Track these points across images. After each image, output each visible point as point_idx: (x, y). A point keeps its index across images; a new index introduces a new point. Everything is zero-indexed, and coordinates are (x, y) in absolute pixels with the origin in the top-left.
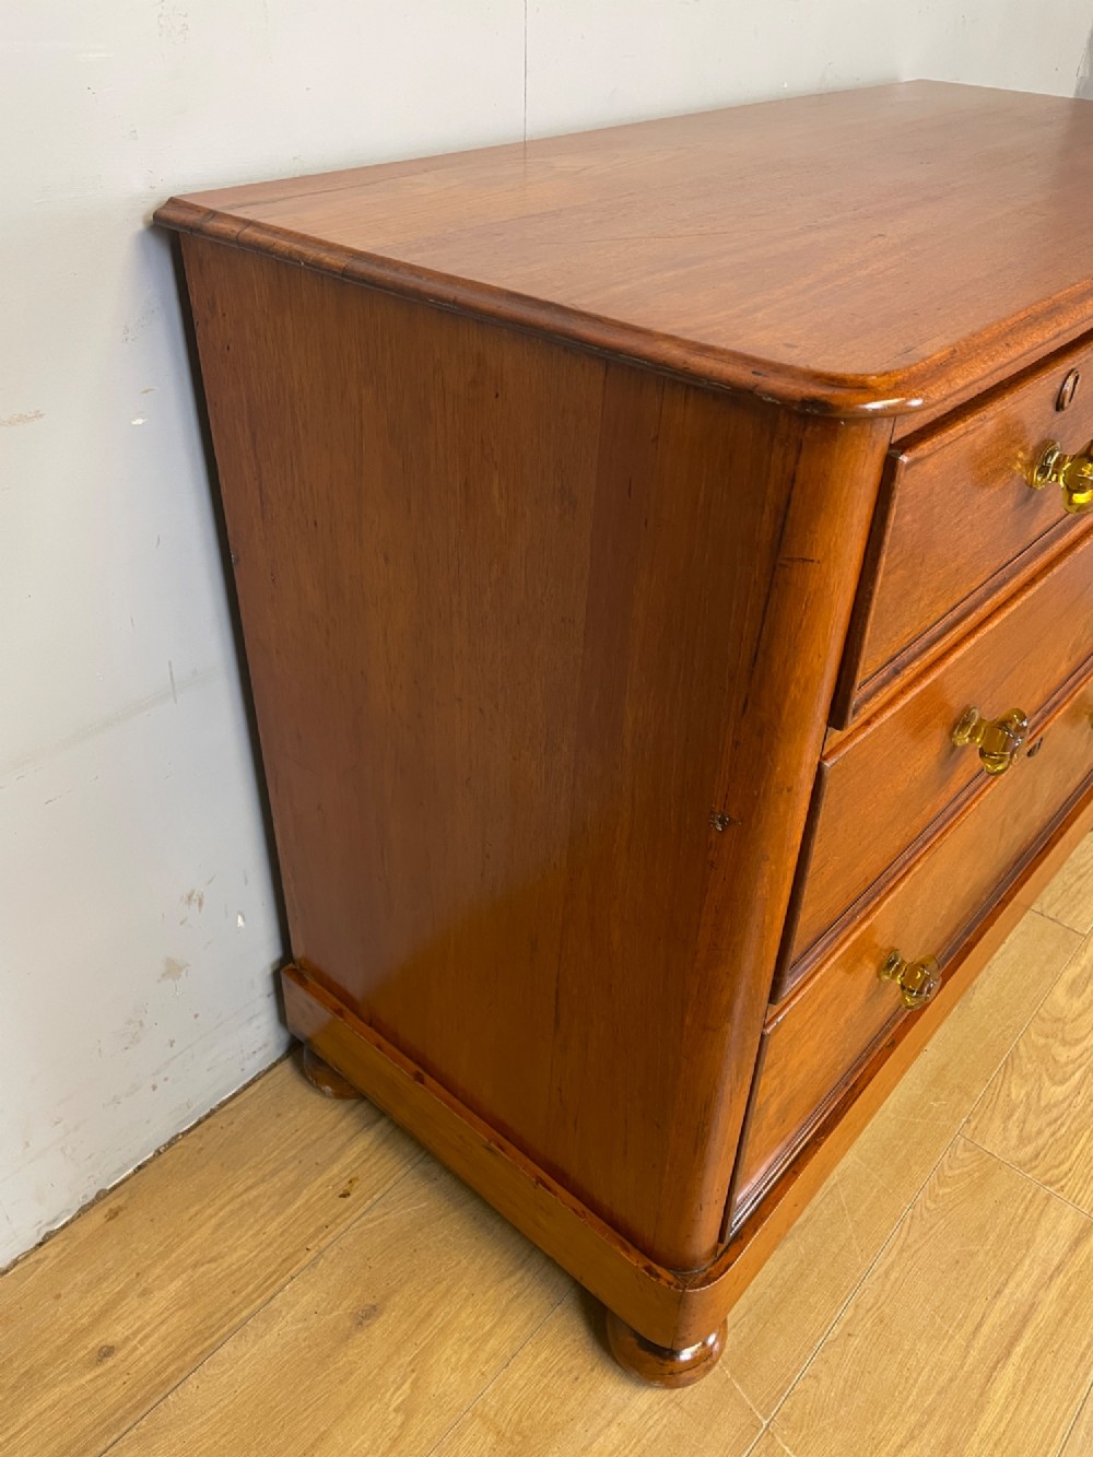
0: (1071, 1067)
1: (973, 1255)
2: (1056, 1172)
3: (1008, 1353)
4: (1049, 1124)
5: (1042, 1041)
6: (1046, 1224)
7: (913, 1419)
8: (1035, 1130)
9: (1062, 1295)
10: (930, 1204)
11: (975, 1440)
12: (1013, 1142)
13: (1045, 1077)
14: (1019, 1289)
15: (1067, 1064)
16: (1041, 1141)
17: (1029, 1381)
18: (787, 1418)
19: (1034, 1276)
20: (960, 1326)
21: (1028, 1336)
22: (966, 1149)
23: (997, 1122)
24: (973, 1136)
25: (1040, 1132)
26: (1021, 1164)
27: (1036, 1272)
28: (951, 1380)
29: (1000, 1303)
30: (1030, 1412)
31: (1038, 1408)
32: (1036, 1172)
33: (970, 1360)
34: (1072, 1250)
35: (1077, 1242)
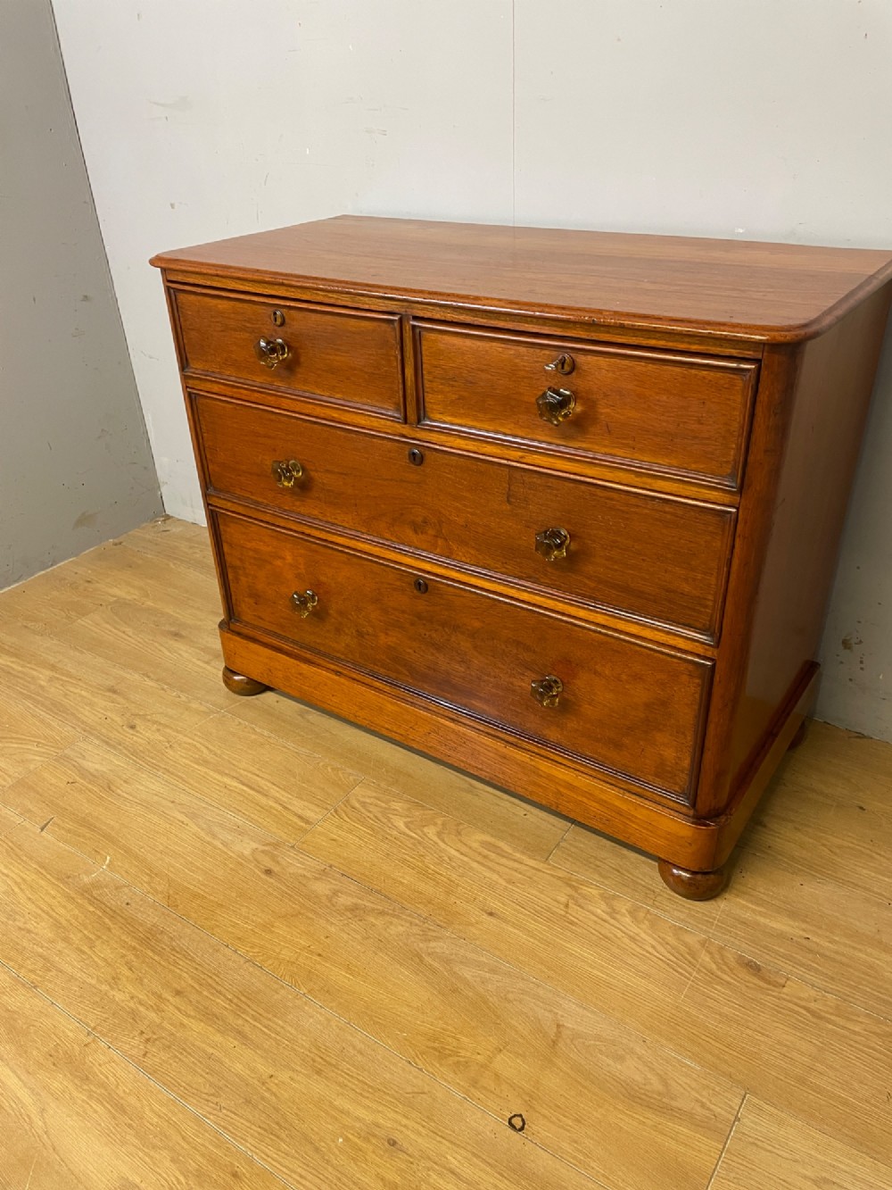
0: (419, 832)
1: (294, 777)
2: (344, 815)
3: (244, 784)
4: (376, 817)
5: (439, 822)
6: (312, 807)
7: (219, 752)
8: (371, 810)
9: (271, 807)
10: (321, 764)
11: (207, 770)
12: (362, 799)
13: (409, 820)
14: (274, 791)
15: (422, 831)
16: (363, 810)
17: (230, 790)
18: (224, 716)
19: (282, 798)
20: (258, 769)
21: (251, 792)
22: (354, 780)
23: (374, 794)
24: (363, 783)
25: (370, 812)
26: (347, 801)
27: (286, 800)
28: (234, 765)
29: (269, 785)
30: (216, 789)
31: (217, 792)
32: (343, 806)
33: (243, 772)
34: (296, 814)
35: (300, 817)
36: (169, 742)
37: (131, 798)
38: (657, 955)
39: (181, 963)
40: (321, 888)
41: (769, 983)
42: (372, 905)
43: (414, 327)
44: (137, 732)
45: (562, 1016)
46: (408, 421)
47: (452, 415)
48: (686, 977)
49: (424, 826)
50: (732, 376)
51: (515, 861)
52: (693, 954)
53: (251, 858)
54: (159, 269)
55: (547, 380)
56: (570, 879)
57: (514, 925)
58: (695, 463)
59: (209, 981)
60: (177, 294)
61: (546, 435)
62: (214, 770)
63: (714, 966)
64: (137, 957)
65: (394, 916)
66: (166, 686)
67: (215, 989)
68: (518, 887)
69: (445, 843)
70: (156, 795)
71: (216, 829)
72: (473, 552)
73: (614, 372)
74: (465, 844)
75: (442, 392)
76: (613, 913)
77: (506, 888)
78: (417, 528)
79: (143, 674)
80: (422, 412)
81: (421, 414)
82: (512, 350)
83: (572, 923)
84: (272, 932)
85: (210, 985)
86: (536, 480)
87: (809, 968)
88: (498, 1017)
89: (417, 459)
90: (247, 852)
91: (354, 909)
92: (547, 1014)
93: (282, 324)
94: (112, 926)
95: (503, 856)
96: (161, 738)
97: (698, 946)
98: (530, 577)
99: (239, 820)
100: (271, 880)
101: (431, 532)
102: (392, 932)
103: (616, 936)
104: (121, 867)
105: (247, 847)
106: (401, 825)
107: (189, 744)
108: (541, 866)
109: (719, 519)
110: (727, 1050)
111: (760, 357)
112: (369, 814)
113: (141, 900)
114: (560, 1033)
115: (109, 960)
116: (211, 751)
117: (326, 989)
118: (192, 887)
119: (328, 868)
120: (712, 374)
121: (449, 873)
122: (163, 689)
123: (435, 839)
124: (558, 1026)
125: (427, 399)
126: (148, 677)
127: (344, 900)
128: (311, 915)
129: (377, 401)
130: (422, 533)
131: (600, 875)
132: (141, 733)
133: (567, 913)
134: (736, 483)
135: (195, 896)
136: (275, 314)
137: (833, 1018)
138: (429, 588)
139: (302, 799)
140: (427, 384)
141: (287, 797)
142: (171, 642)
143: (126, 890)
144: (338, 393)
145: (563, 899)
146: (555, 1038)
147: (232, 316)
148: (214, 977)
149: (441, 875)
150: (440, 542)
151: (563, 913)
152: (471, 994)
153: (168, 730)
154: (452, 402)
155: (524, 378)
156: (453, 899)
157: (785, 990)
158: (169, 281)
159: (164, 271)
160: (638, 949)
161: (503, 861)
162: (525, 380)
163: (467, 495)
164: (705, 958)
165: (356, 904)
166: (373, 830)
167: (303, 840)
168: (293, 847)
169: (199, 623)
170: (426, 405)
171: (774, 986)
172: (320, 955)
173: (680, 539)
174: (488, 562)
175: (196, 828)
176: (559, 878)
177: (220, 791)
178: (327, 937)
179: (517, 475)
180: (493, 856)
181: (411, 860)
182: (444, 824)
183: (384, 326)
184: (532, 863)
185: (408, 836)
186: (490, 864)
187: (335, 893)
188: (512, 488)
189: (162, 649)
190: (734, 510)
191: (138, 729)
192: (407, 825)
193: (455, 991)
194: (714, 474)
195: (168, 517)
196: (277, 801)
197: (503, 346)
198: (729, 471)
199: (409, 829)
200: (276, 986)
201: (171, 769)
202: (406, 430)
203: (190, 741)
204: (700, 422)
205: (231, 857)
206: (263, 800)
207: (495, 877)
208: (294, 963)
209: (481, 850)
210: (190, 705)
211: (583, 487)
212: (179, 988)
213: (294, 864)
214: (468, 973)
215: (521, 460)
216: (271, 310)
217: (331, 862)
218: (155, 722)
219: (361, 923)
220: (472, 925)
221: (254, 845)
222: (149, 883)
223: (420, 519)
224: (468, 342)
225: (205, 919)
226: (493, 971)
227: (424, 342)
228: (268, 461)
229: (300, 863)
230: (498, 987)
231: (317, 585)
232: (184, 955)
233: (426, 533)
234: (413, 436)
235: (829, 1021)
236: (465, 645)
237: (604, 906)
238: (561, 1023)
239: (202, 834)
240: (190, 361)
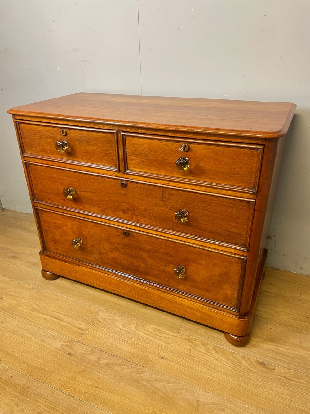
1: (73, 311)
2: (97, 325)
3: (53, 317)
4: (109, 324)
5: (135, 323)
6: (82, 323)
7: (40, 305)
8: (107, 321)
9: (66, 326)
10: (84, 304)
11: (36, 313)
12: (103, 317)
13: (123, 323)
14: (66, 319)
15: (129, 327)
16: (104, 322)
17: (47, 321)
18: (40, 289)
19: (70, 321)
20: (58, 310)
21: (57, 320)
22: (98, 309)
23: (107, 314)
24: (102, 310)
25: (107, 322)
26: (97, 319)
28: (47, 309)
29: (64, 316)
30: (41, 321)
31: (42, 322)
32: (95, 321)
33: (51, 312)
34: (77, 327)
35: (79, 328)
36: (18, 303)
37: (5, 330)
38: (227, 365)
39: (39, 400)
40: (93, 358)
41: (269, 369)
42: (114, 362)
43: (123, 135)
44: (4, 300)
45: (198, 397)
46: (121, 171)
47: (139, 168)
48: (240, 372)
49: (129, 325)
50: (253, 151)
51: (167, 334)
52: (240, 362)
53: (61, 349)
54: (11, 115)
55: (178, 154)
56: (189, 339)
57: (172, 361)
58: (238, 183)
59: (53, 406)
60: (19, 124)
61: (178, 175)
62: (40, 313)
63: (248, 366)
64: (19, 400)
65: (125, 365)
66: (13, 280)
67: (56, 409)
68: (170, 345)
69: (139, 331)
70: (16, 327)
71: (44, 338)
72: (148, 220)
73: (205, 150)
74: (147, 330)
75: (134, 160)
76: (208, 350)
77: (166, 346)
78: (124, 212)
79: (3, 275)
80: (126, 167)
81: (126, 168)
82: (164, 143)
83: (193, 357)
84: (75, 380)
85: (53, 408)
86: (174, 192)
87: (281, 361)
88: (174, 402)
89: (124, 185)
90: (59, 347)
91: (108, 365)
92: (192, 397)
93: (66, 135)
94: (6, 388)
95: (162, 333)
96: (15, 302)
97: (241, 359)
98: (172, 229)
99: (54, 333)
100: (71, 357)
101: (131, 213)
102: (125, 373)
103: (211, 360)
104: (6, 361)
105: (58, 344)
106: (120, 326)
107: (27, 303)
108: (176, 335)
109: (248, 204)
110: (260, 399)
111: (264, 143)
112: (106, 323)
113: (17, 374)
114: (199, 404)
115: (7, 403)
116: (37, 305)
117: (102, 402)
118: (38, 366)
119: (94, 349)
120: (245, 150)
121: (143, 343)
122: (12, 281)
123: (135, 330)
124: (197, 401)
125: (128, 162)
126: (5, 276)
127: (103, 361)
128: (91, 370)
129: (107, 164)
130: (127, 214)
131: (200, 335)
132: (5, 301)
133: (191, 353)
134: (255, 191)
135: (40, 369)
136: (63, 131)
137: (294, 379)
138: (130, 235)
139: (78, 320)
140: (128, 157)
141: (72, 320)
142: (13, 261)
143: (10, 371)
144: (90, 161)
145: (188, 347)
146: (197, 407)
147: (44, 132)
148: (54, 404)
149: (140, 345)
150: (134, 217)
151: (189, 353)
152: (161, 394)
153: (17, 298)
154: (139, 163)
155: (168, 153)
156: (146, 354)
157: (275, 371)
158: (15, 119)
159: (13, 115)
160: (220, 364)
161: (163, 335)
162: (169, 154)
163: (146, 198)
164: (245, 363)
165: (108, 363)
166: (109, 330)
167: (81, 338)
168: (78, 342)
169: (23, 251)
170: (128, 165)
171: (271, 370)
172: (97, 387)
173: (232, 212)
174: (154, 224)
175: (35, 339)
176: (185, 339)
177: (43, 322)
178: (99, 379)
179: (166, 190)
180: (158, 333)
181: (127, 340)
182: (137, 323)
183: (109, 135)
184: (173, 334)
185: (124, 330)
186: (157, 337)
187: (99, 359)
188: (164, 195)
189: (10, 264)
190: (254, 201)
191: (4, 299)
192: (122, 325)
193: (155, 393)
194: (246, 187)
195: (4, 209)
196: (68, 323)
197: (160, 141)
198: (252, 186)
199: (124, 327)
200: (82, 404)
201: (21, 315)
202: (119, 174)
203: (28, 302)
204: (240, 168)
205: (53, 350)
206: (62, 323)
207: (161, 342)
208: (87, 392)
209: (153, 332)
210: (25, 286)
211: (193, 194)
212: (40, 411)
213: (79, 349)
214: (158, 385)
215: (168, 184)
216: (61, 130)
217: (95, 346)
218: (11, 295)
219: (111, 370)
220: (155, 364)
221: (62, 343)
222: (19, 367)
223: (126, 208)
224: (145, 141)
225: (46, 379)
226: (168, 382)
227: (127, 141)
228: (61, 189)
229: (83, 348)
230: (171, 389)
231: (81, 235)
232: (40, 396)
233: (128, 214)
234: (122, 177)
235: (293, 381)
236: (145, 255)
237: (204, 348)
238: (198, 400)
239: (39, 341)
240: (25, 150)
